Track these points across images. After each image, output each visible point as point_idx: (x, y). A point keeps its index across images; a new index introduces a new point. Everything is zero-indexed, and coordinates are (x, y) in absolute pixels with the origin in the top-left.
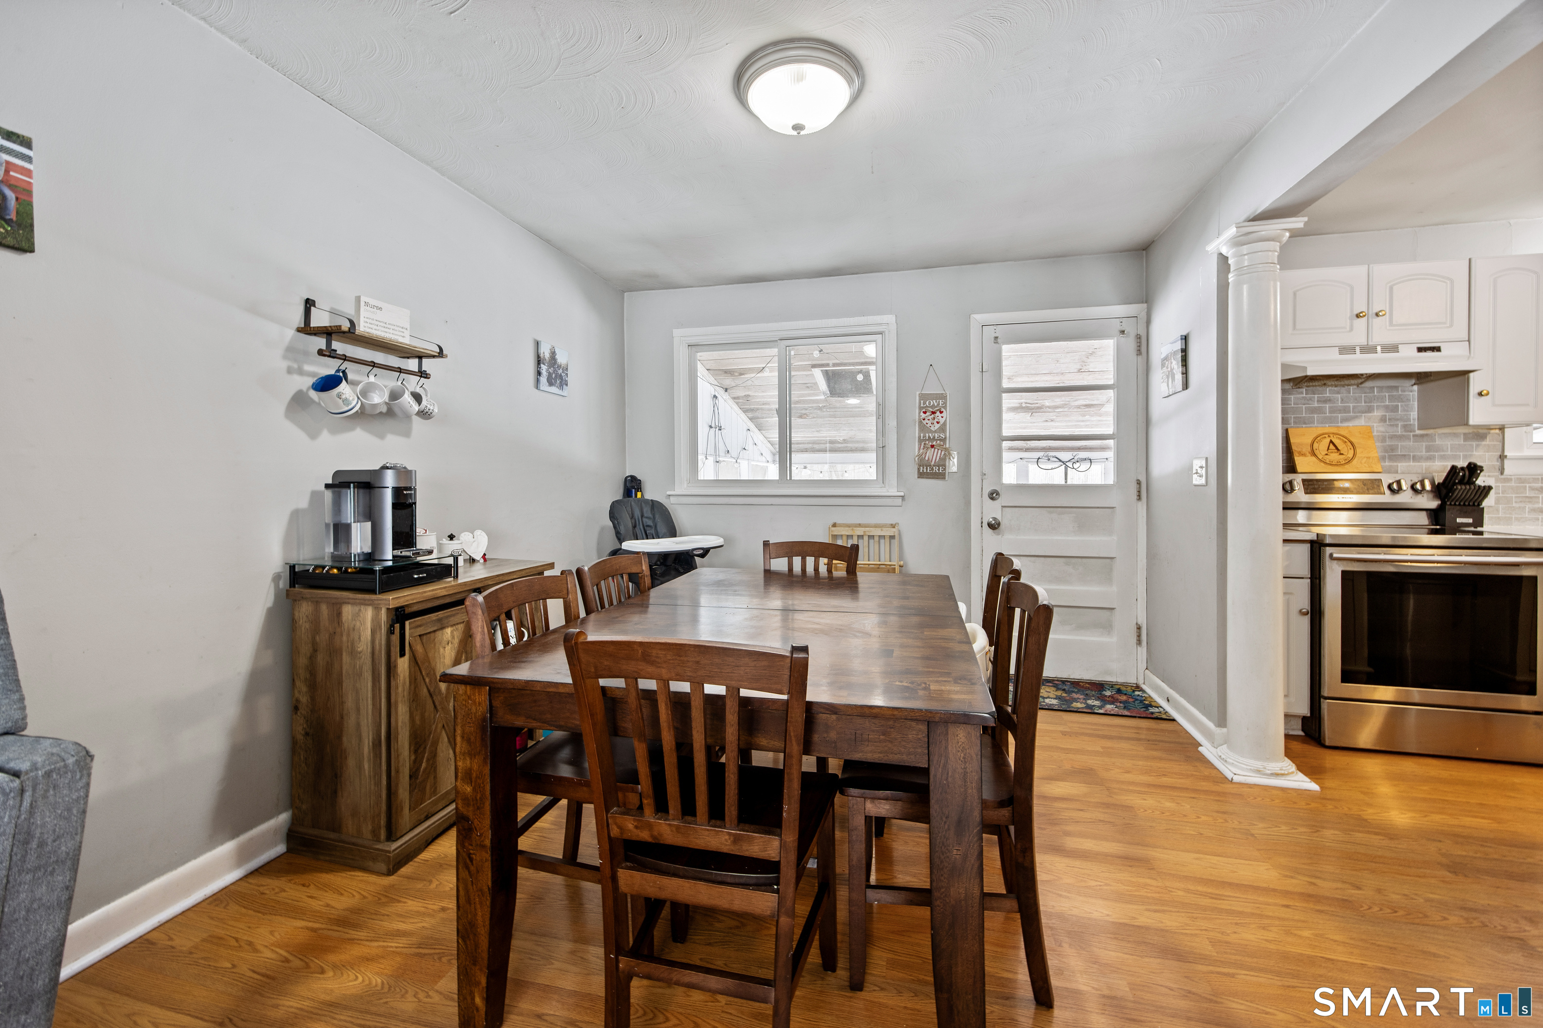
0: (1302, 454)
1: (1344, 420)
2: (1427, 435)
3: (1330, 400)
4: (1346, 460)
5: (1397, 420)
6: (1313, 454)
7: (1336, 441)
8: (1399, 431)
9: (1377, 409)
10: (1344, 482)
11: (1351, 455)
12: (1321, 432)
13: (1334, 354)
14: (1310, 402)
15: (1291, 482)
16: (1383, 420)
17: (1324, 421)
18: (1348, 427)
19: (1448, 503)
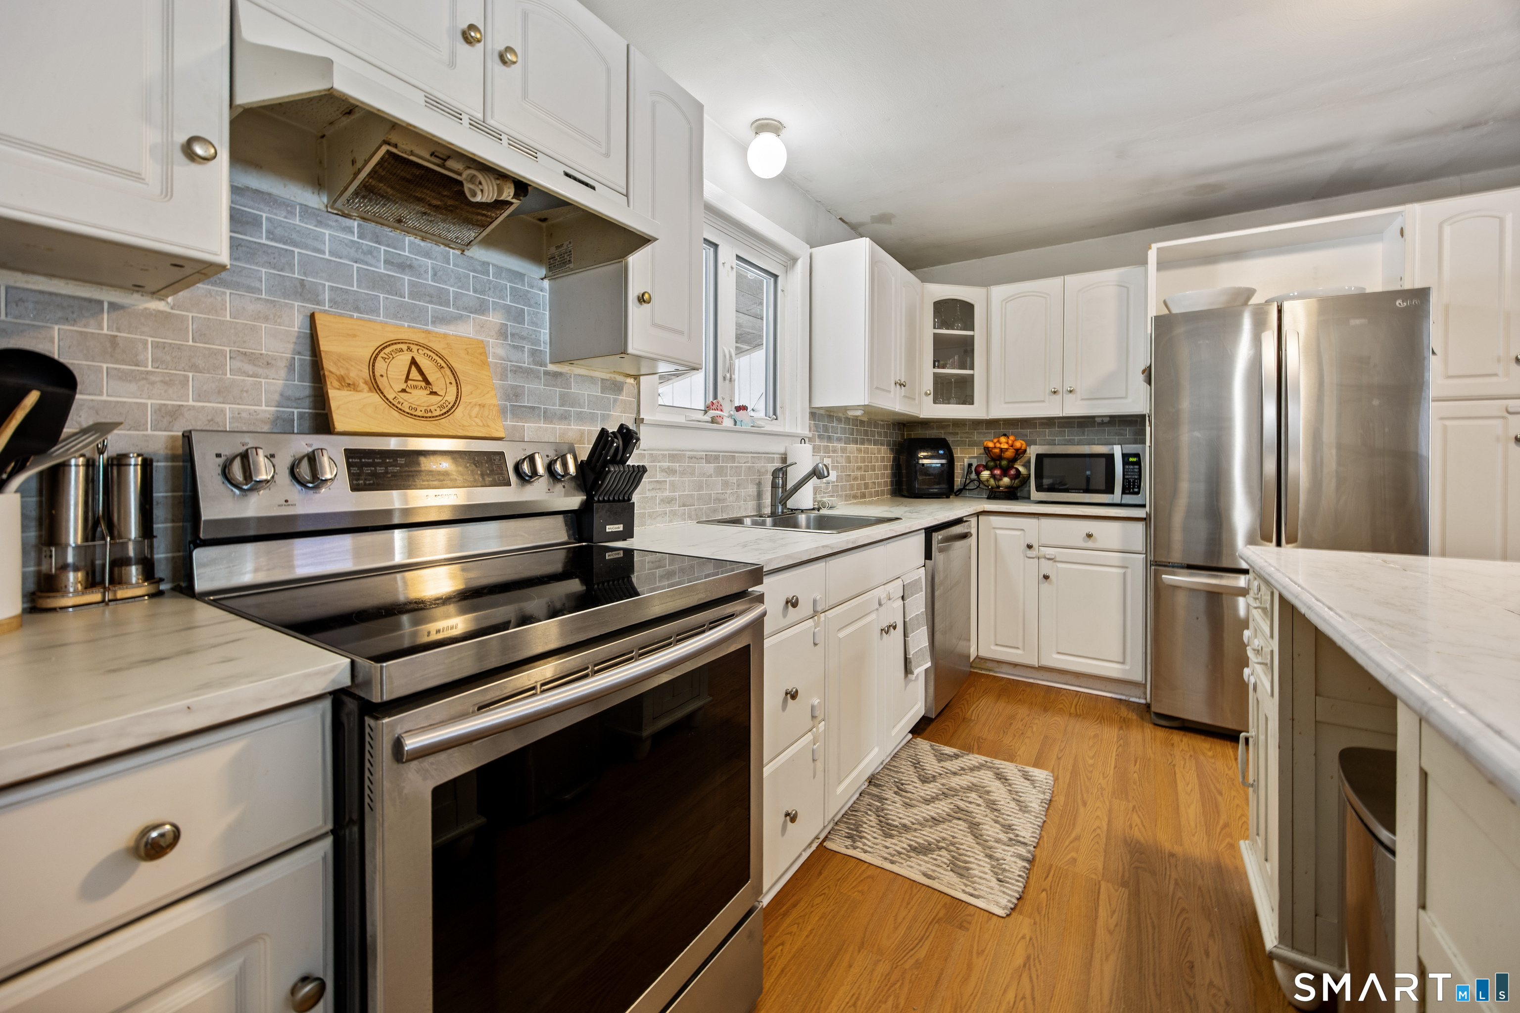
0: (347, 384)
1: (439, 319)
2: (561, 374)
3: (411, 267)
4: (442, 407)
5: (523, 338)
6: (376, 387)
7: (421, 360)
8: (526, 362)
9: (494, 309)
10: (439, 458)
11: (451, 398)
12: (393, 337)
13: (420, 98)
14: (369, 258)
15: (312, 459)
16: (502, 334)
17: (399, 312)
18: (445, 336)
19: (596, 499)
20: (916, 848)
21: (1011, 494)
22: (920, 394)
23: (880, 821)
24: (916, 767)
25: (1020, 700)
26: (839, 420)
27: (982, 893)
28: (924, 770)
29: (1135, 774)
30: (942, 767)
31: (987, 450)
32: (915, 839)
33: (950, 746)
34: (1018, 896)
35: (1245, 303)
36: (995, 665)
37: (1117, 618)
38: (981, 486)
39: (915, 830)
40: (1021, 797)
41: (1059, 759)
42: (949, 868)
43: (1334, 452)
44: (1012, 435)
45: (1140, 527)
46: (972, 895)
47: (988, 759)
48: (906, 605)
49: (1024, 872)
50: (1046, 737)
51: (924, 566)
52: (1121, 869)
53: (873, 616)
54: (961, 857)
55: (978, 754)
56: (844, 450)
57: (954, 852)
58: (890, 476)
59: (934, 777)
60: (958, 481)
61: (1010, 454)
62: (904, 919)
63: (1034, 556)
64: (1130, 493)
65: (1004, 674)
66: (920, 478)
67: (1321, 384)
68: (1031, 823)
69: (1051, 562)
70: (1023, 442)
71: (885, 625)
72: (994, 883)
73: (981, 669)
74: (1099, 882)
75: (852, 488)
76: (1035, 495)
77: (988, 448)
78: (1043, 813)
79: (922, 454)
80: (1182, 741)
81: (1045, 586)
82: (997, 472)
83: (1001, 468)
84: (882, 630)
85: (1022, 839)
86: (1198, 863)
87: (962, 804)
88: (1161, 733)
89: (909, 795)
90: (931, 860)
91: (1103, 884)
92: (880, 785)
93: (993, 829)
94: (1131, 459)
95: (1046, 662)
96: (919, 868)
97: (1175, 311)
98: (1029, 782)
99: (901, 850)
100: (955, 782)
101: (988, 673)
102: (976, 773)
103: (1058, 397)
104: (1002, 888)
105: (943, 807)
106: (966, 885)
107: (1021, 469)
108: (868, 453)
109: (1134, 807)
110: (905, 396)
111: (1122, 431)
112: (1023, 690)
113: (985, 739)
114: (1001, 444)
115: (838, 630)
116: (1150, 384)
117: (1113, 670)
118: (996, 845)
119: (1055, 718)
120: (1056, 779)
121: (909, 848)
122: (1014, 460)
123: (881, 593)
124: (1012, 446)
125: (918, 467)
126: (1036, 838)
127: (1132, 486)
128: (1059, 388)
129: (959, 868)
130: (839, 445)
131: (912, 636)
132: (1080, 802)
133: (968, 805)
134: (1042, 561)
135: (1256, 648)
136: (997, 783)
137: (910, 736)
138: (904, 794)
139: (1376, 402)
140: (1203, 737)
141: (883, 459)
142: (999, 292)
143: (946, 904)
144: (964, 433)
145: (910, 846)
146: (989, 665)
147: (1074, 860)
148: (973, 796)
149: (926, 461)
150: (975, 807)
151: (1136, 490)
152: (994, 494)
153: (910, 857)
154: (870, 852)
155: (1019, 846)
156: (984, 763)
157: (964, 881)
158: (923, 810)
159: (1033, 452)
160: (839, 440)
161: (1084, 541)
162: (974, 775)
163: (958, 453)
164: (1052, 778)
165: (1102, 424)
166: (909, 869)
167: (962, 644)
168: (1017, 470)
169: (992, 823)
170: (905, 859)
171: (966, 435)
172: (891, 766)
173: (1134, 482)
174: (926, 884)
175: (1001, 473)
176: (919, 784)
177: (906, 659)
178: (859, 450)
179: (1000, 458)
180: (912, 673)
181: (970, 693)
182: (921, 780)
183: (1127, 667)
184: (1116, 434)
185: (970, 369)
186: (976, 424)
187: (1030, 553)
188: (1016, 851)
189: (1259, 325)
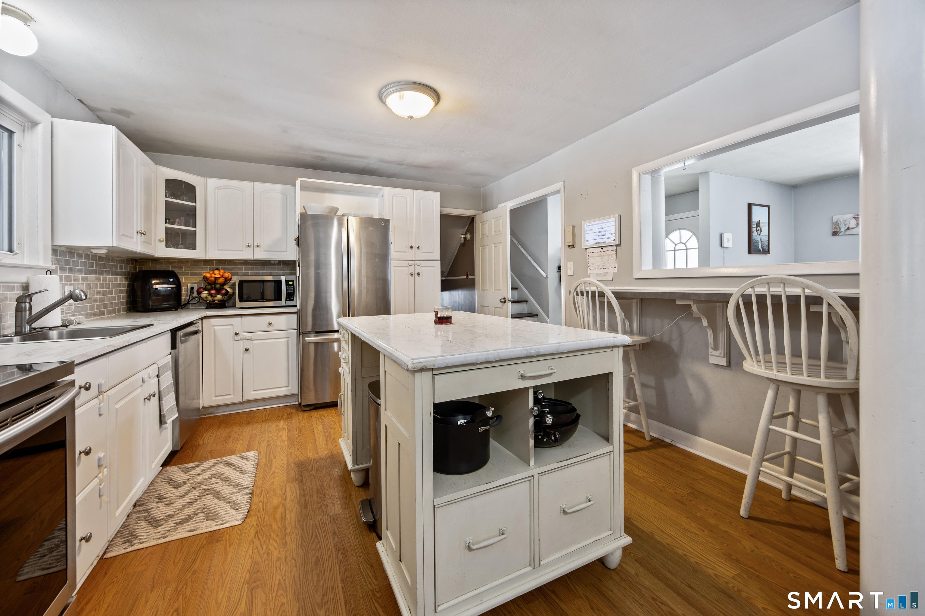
20: (180, 522)
21: (222, 305)
22: (155, 240)
23: (149, 522)
24: (169, 483)
25: (233, 423)
26: (80, 256)
27: (227, 520)
28: (176, 482)
29: (297, 435)
30: (189, 475)
31: (205, 278)
32: (178, 518)
33: (192, 462)
34: (248, 511)
35: (335, 215)
36: (215, 409)
37: (285, 364)
38: (201, 301)
39: (178, 514)
40: (241, 468)
41: (259, 443)
42: (205, 520)
43: (365, 279)
44: (222, 269)
45: (294, 316)
46: (222, 524)
47: (219, 459)
48: (161, 380)
49: (249, 499)
50: (251, 436)
51: (170, 354)
52: (294, 475)
53: (139, 391)
54: (212, 511)
55: (212, 459)
56: (84, 279)
57: (207, 511)
58: (125, 298)
59: (184, 482)
60: (184, 299)
61: (221, 280)
62: (180, 559)
63: (239, 339)
64: (290, 300)
65: (221, 412)
66: (154, 298)
67: (361, 252)
68: (249, 477)
69: (249, 341)
70: (230, 274)
71: (147, 395)
72: (233, 512)
73: (205, 415)
74: (286, 485)
75: (92, 308)
76: (238, 304)
77: (206, 277)
78: (255, 470)
79: (153, 282)
80: (315, 414)
81: (246, 355)
82: (213, 292)
83: (215, 289)
84: (145, 399)
85: (246, 486)
86: (324, 458)
87: (206, 487)
88: (306, 414)
89: (168, 499)
90: (192, 522)
91: (287, 485)
92: (144, 504)
93: (228, 490)
94: (290, 283)
95: (247, 397)
96: (185, 530)
97: (309, 213)
98: (245, 460)
99: (169, 529)
100: (199, 479)
101: (210, 416)
102: (213, 469)
103: (250, 249)
104: (238, 512)
105: (195, 494)
106: (217, 522)
107: (229, 289)
108: (106, 281)
109: (298, 448)
110: (143, 242)
111: (284, 269)
112: (234, 418)
113: (215, 450)
114: (215, 274)
115: (116, 403)
116: (298, 246)
117: (283, 391)
118: (232, 496)
119: (255, 425)
120: (259, 453)
121: (175, 525)
122: (223, 285)
123: (144, 374)
124: (222, 276)
125: (152, 291)
126: (253, 482)
127: (290, 297)
128: (251, 244)
129: (210, 516)
130: (80, 276)
131: (165, 400)
132: (272, 457)
133: (211, 486)
134: (244, 341)
135: (343, 358)
136: (227, 468)
137: (161, 468)
138: (164, 500)
139: (377, 260)
140: (323, 409)
141: (119, 286)
142: (212, 182)
143: (206, 537)
144: (187, 267)
145: (175, 523)
146: (211, 410)
147: (273, 482)
148: (213, 480)
149: (157, 286)
150: (215, 485)
151: (292, 298)
152: (211, 306)
153: (177, 528)
154: (146, 541)
155: (244, 490)
156: (217, 461)
157: (216, 520)
158: (181, 502)
159: (236, 279)
160: (80, 271)
161: (268, 327)
162: (211, 470)
163: (183, 280)
164: (257, 453)
165: (274, 264)
166: (178, 534)
167: (195, 401)
168: (226, 290)
169: (228, 487)
170: (174, 531)
171: (189, 269)
172: (149, 490)
173: (291, 294)
174: (191, 535)
175: (216, 292)
176: (174, 490)
177: (160, 415)
178: (98, 279)
179: (215, 283)
180: (165, 423)
181: (200, 430)
182: (174, 488)
183: (290, 388)
184: (281, 270)
185: (193, 227)
186: (196, 262)
187: (237, 338)
188: (243, 493)
189: (340, 225)
